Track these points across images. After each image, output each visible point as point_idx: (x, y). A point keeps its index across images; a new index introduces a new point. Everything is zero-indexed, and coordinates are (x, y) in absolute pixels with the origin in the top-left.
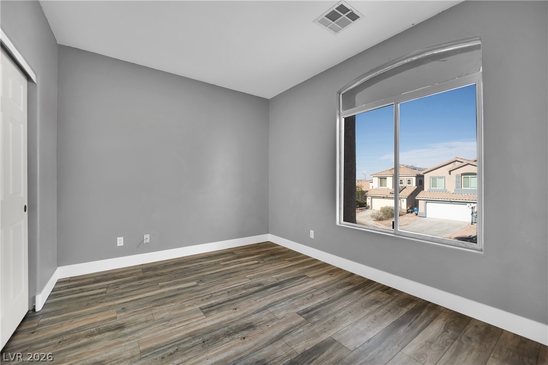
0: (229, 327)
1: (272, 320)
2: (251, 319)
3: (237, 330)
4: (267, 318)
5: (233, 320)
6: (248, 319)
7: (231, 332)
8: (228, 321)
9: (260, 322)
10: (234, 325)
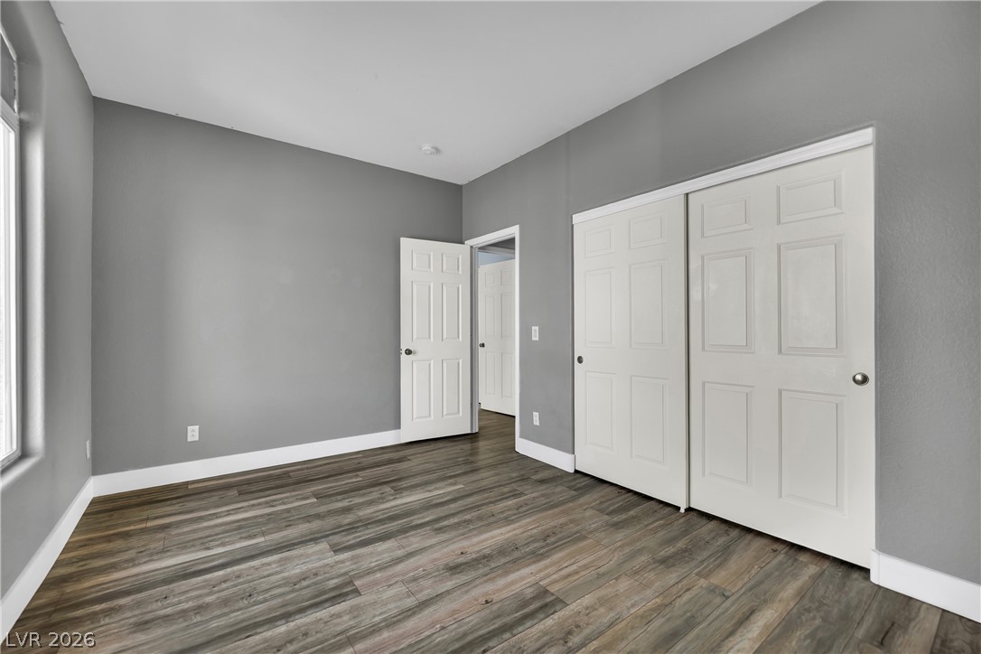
0: (488, 568)
1: (415, 579)
2: (453, 582)
3: (474, 563)
4: (423, 583)
5: (485, 578)
6: (458, 581)
7: (483, 561)
8: (495, 578)
9: (436, 576)
10: (481, 571)
